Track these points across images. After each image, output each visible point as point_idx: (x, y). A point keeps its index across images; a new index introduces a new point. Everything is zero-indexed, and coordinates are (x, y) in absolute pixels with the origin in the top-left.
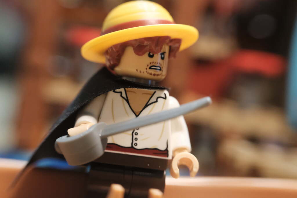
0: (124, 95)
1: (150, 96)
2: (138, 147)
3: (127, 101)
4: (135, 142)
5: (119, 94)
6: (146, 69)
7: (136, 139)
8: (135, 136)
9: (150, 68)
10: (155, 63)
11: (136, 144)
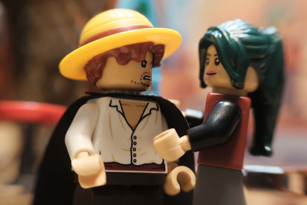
0: (120, 109)
1: (144, 108)
2: (137, 164)
3: (123, 114)
4: (134, 158)
5: (115, 108)
6: (141, 79)
7: (135, 155)
8: (133, 153)
9: (144, 79)
10: (147, 73)
11: (135, 161)
